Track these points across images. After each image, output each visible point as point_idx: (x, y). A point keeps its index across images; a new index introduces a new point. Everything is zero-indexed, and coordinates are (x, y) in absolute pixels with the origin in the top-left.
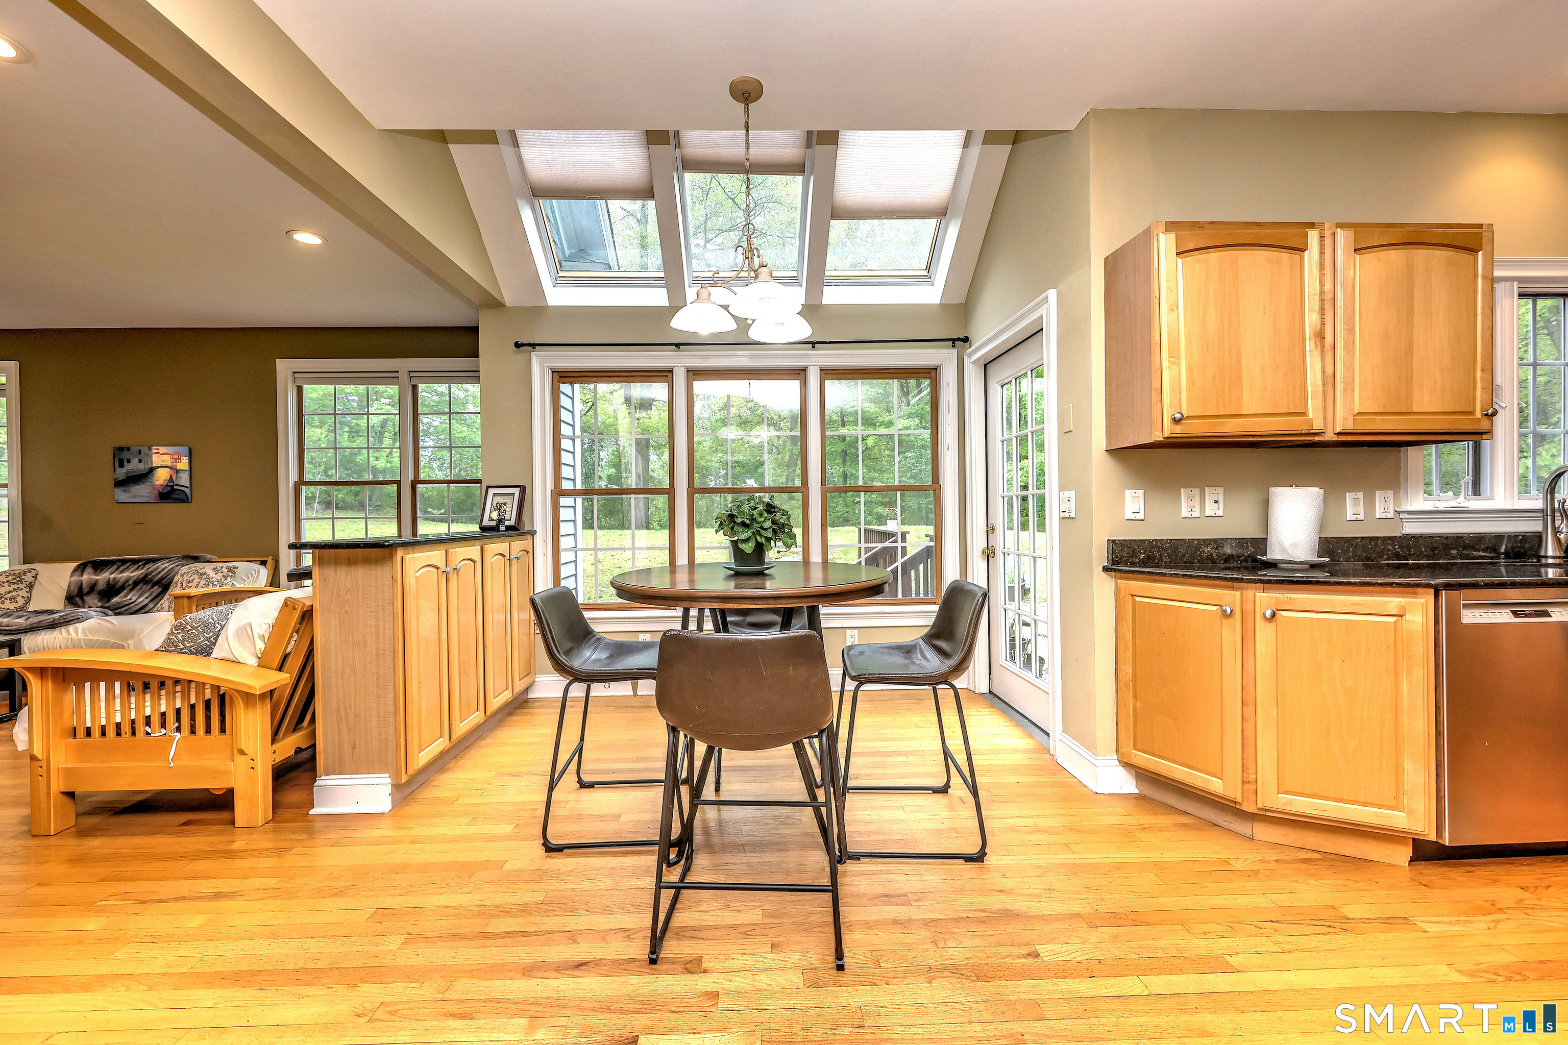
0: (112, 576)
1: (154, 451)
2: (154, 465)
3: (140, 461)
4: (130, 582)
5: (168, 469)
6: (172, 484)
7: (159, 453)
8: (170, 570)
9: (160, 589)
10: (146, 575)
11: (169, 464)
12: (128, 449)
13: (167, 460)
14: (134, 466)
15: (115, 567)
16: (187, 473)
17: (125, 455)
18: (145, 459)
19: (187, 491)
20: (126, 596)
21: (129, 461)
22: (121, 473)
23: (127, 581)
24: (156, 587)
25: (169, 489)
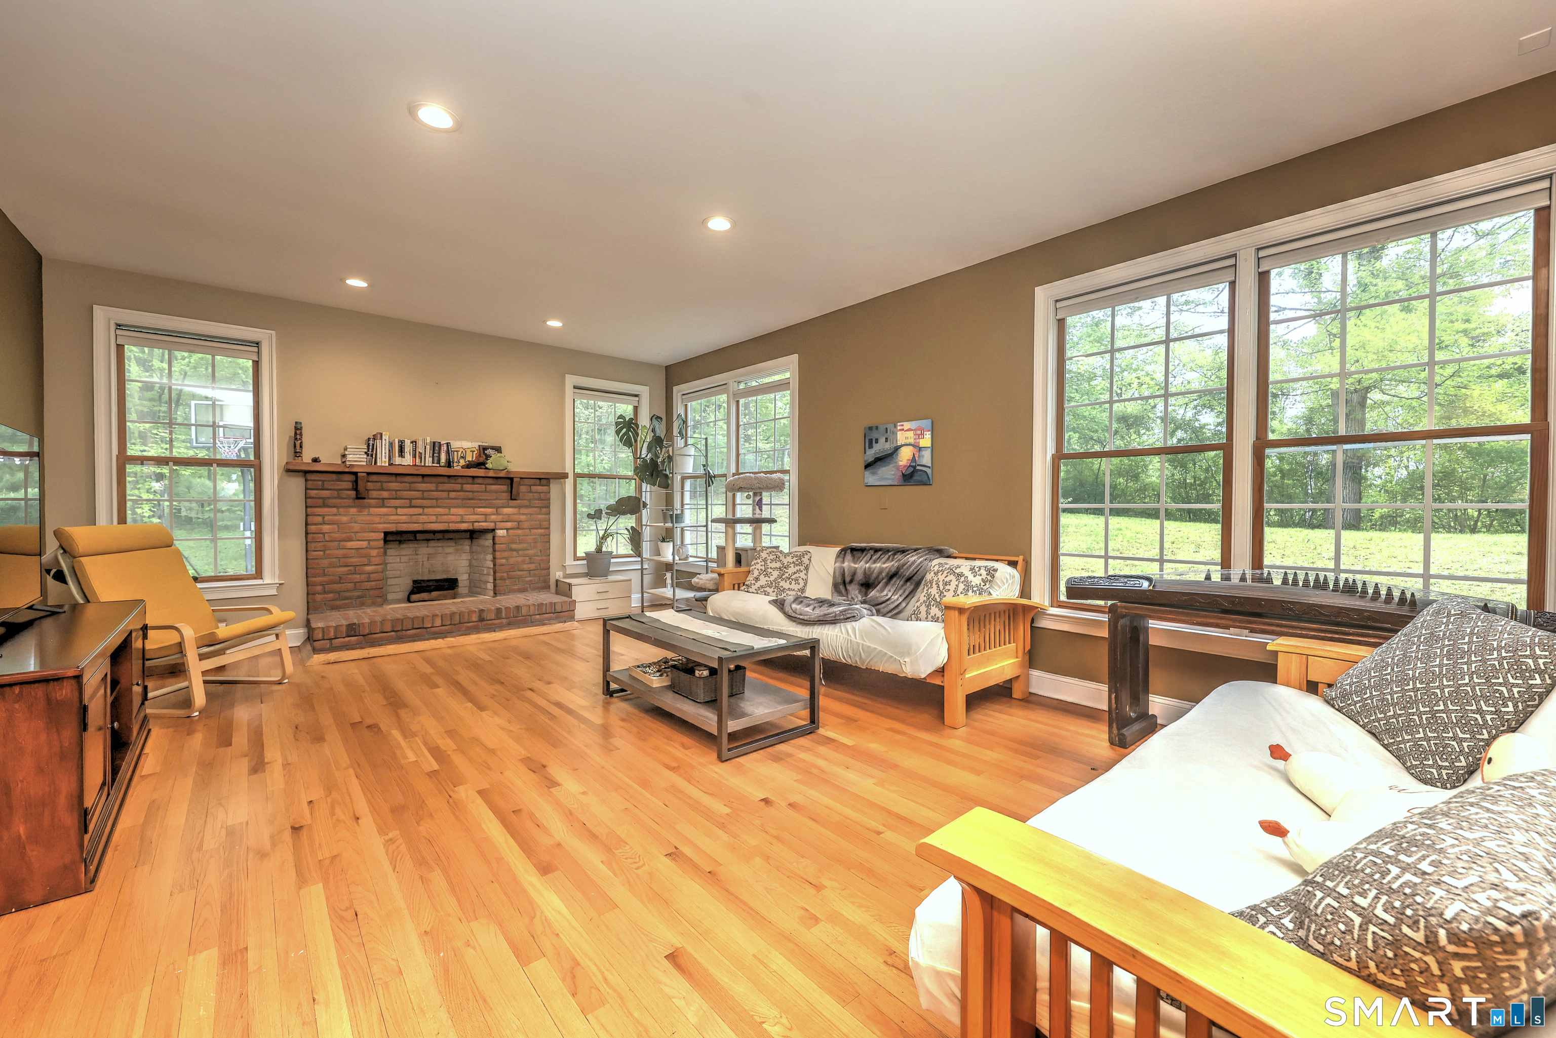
0: (867, 565)
1: (899, 428)
2: (899, 443)
3: (887, 440)
4: (884, 574)
5: (911, 448)
6: (914, 464)
7: (903, 430)
8: (919, 564)
9: (912, 587)
10: (898, 568)
11: (912, 441)
12: (877, 428)
13: (910, 437)
14: (882, 447)
15: (869, 555)
16: (930, 450)
17: (874, 435)
18: (891, 438)
19: (929, 471)
20: (882, 590)
21: (877, 442)
22: (871, 454)
23: (880, 573)
24: (908, 584)
25: (911, 469)
